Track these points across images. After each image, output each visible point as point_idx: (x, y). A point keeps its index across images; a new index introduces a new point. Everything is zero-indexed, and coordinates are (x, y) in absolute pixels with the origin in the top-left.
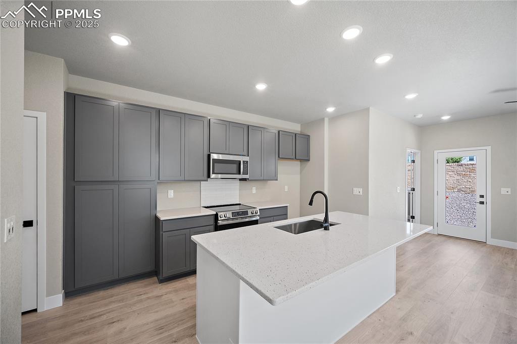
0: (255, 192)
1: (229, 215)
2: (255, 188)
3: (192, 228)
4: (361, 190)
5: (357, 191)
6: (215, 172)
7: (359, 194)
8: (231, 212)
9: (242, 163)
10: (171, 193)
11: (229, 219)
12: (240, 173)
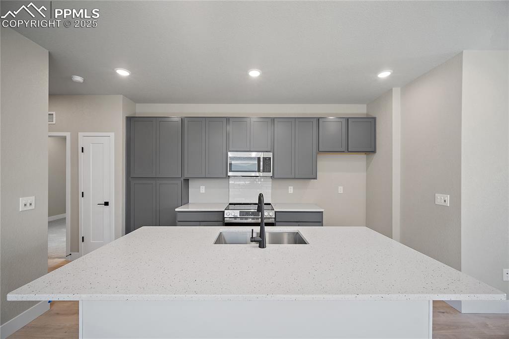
0: (292, 192)
1: (237, 213)
2: (292, 187)
3: (202, 221)
4: (448, 198)
5: (443, 199)
6: (232, 170)
7: (444, 204)
8: (239, 211)
9: (262, 160)
10: (203, 189)
11: (235, 218)
12: (259, 171)
